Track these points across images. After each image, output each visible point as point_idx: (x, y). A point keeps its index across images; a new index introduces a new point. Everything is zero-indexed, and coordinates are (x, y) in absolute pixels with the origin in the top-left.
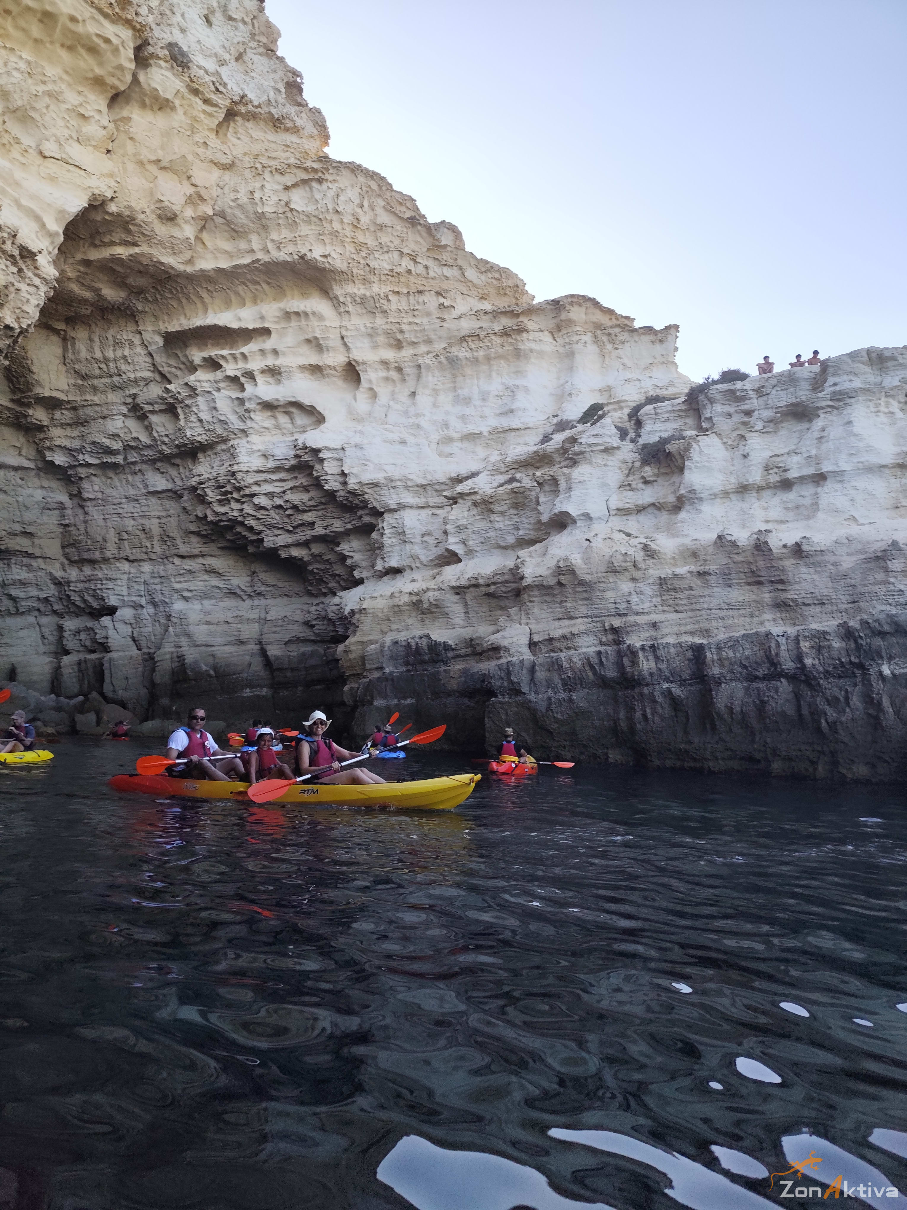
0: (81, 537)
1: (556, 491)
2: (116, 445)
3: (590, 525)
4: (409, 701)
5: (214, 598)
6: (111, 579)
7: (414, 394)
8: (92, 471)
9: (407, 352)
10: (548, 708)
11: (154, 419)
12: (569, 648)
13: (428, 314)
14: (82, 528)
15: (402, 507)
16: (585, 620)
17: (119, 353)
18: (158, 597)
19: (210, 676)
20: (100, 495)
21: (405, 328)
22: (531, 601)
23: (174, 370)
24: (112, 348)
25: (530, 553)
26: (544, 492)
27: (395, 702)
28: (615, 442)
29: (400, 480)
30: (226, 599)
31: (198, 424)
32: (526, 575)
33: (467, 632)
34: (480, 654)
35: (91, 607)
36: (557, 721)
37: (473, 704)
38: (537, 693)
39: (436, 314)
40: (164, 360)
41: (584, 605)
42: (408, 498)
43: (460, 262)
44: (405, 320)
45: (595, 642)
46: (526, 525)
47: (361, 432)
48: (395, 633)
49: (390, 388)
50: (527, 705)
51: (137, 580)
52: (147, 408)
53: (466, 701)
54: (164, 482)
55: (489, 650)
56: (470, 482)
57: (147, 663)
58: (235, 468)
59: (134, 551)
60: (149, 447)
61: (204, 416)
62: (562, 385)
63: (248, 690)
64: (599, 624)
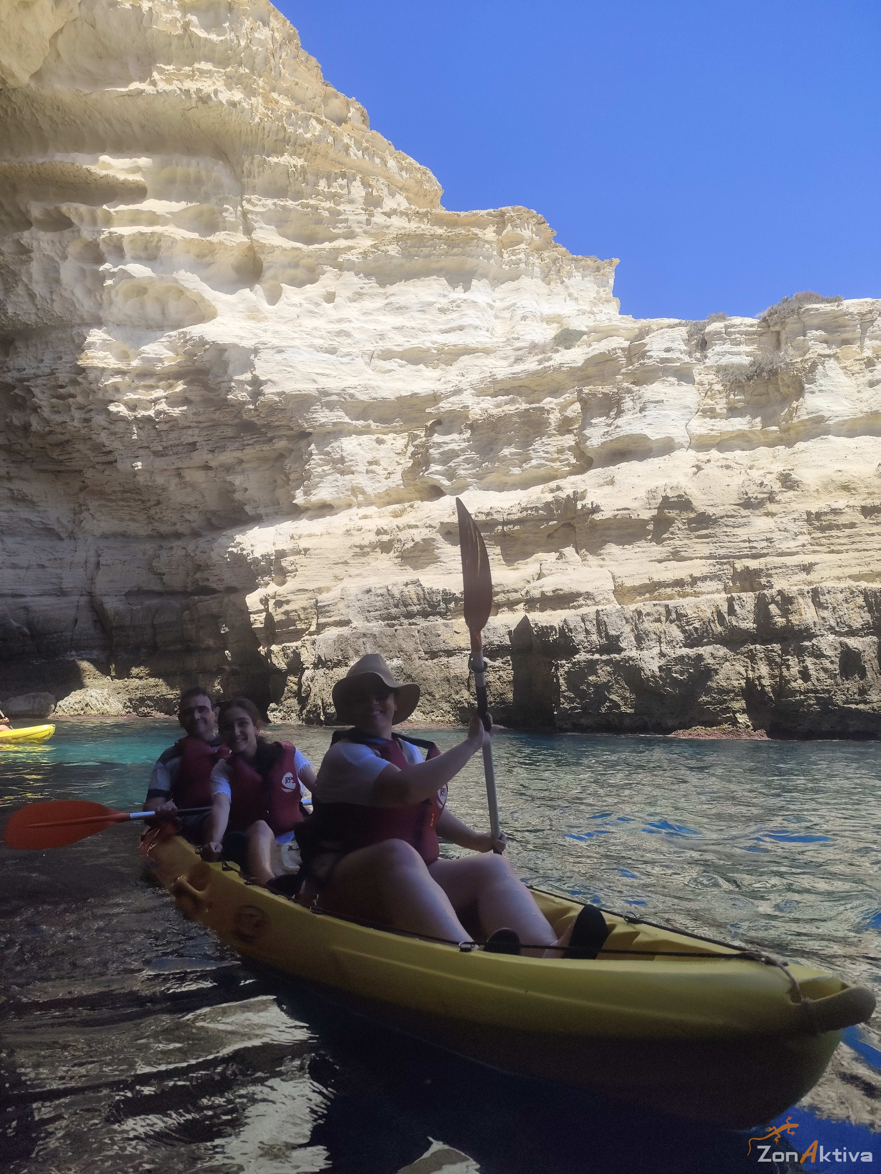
1: (617, 412)
5: (21, 534)
7: (329, 296)
9: (323, 245)
16: (707, 561)
19: (23, 635)
21: (326, 213)
30: (38, 538)
31: (27, 299)
39: (360, 203)
41: (703, 543)
48: (357, 579)
50: (626, 664)
56: (453, 400)
63: (74, 653)
64: (725, 567)
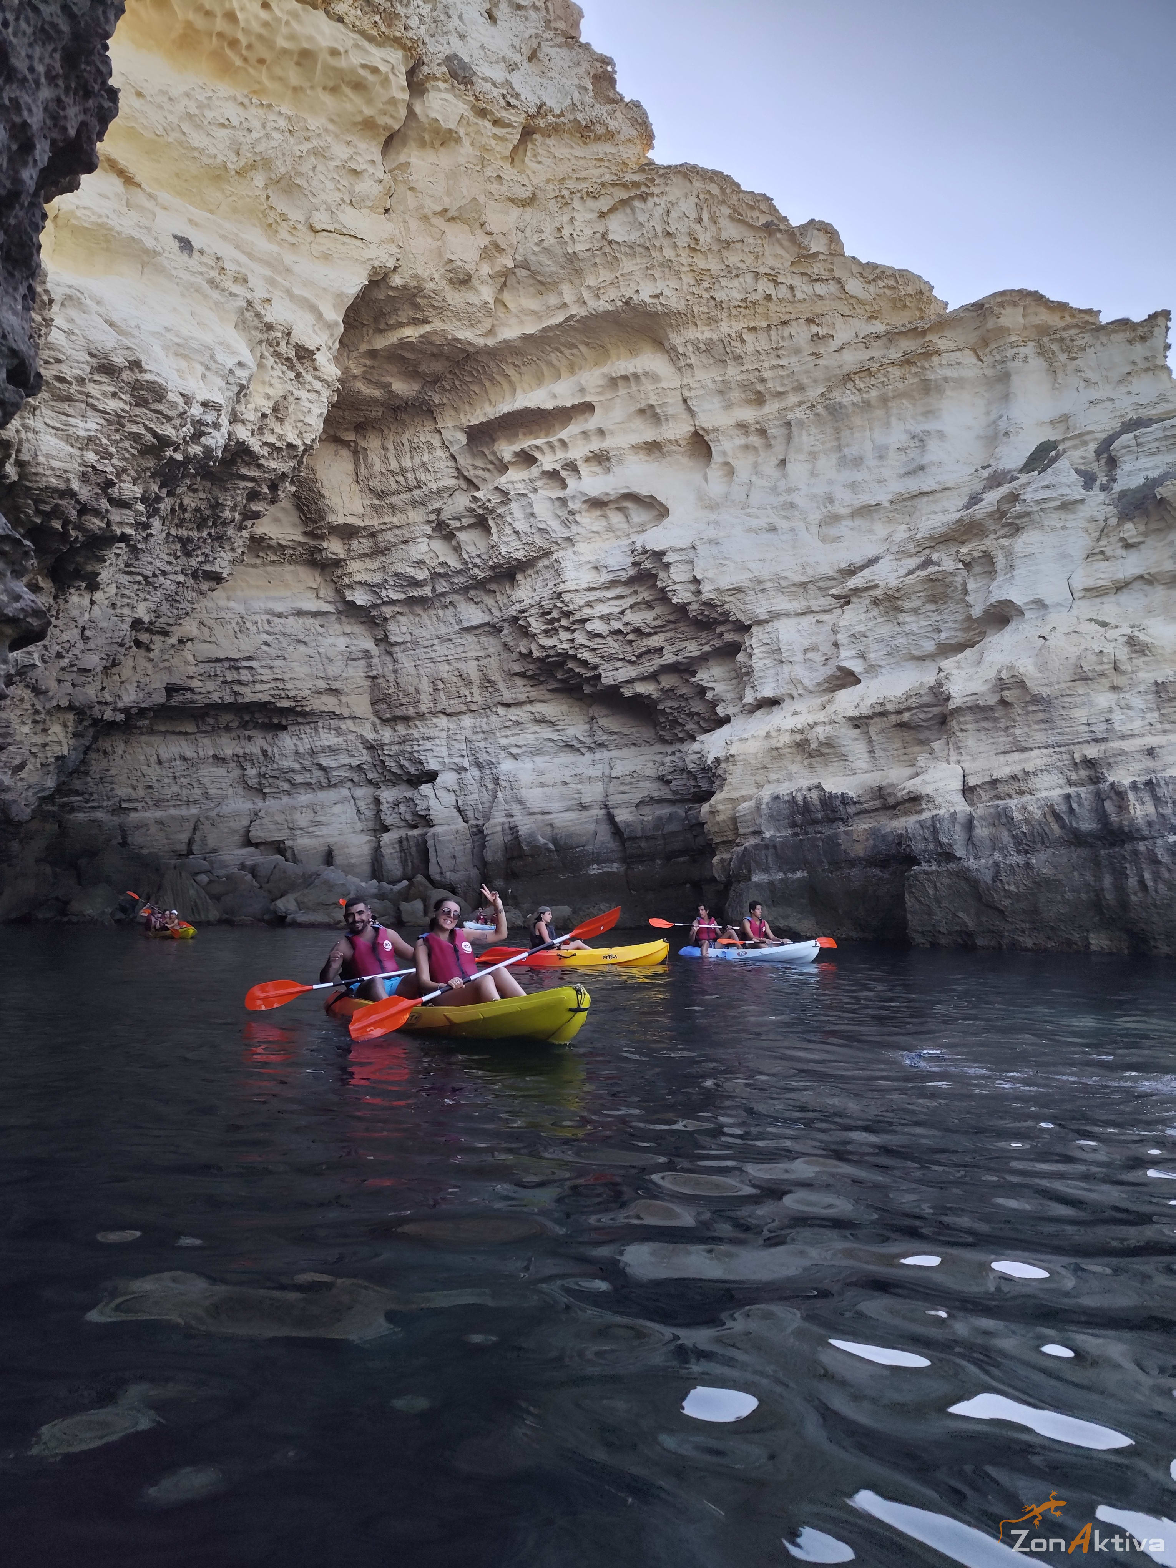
0: (391, 690)
1: (991, 572)
2: (422, 574)
3: (1044, 615)
4: (799, 874)
5: (547, 753)
6: (428, 738)
7: (783, 462)
8: (397, 609)
9: (772, 407)
10: (996, 878)
11: (462, 536)
12: (1022, 793)
13: (797, 351)
14: (391, 678)
15: (775, 616)
16: (1045, 751)
17: (417, 460)
18: (483, 757)
19: (549, 850)
20: (408, 638)
21: (767, 374)
22: (962, 730)
23: (481, 473)
24: (408, 455)
25: (958, 662)
26: (974, 575)
27: (780, 875)
28: (1078, 492)
29: (770, 580)
30: (561, 754)
31: (514, 537)
32: (953, 694)
33: (874, 779)
34: (894, 807)
35: (409, 773)
36: (1009, 894)
37: (887, 876)
38: (977, 857)
39: (808, 349)
40: (469, 461)
41: (1041, 730)
42: (783, 604)
43: (837, 273)
44: (766, 365)
45: (1061, 781)
46: (951, 625)
47: (716, 523)
48: (775, 784)
49: (751, 458)
50: (964, 875)
51: (458, 737)
52: (454, 524)
53: (877, 871)
54: (481, 614)
55: (906, 801)
56: (866, 572)
57: (476, 838)
58: (562, 588)
59: (452, 702)
60: (459, 572)
61: (521, 526)
62: (994, 422)
63: (595, 866)
64: (1065, 756)
